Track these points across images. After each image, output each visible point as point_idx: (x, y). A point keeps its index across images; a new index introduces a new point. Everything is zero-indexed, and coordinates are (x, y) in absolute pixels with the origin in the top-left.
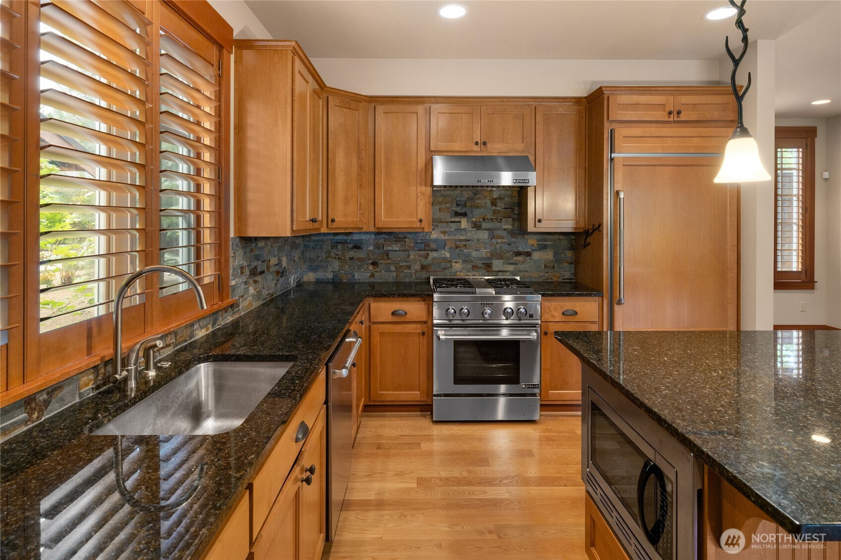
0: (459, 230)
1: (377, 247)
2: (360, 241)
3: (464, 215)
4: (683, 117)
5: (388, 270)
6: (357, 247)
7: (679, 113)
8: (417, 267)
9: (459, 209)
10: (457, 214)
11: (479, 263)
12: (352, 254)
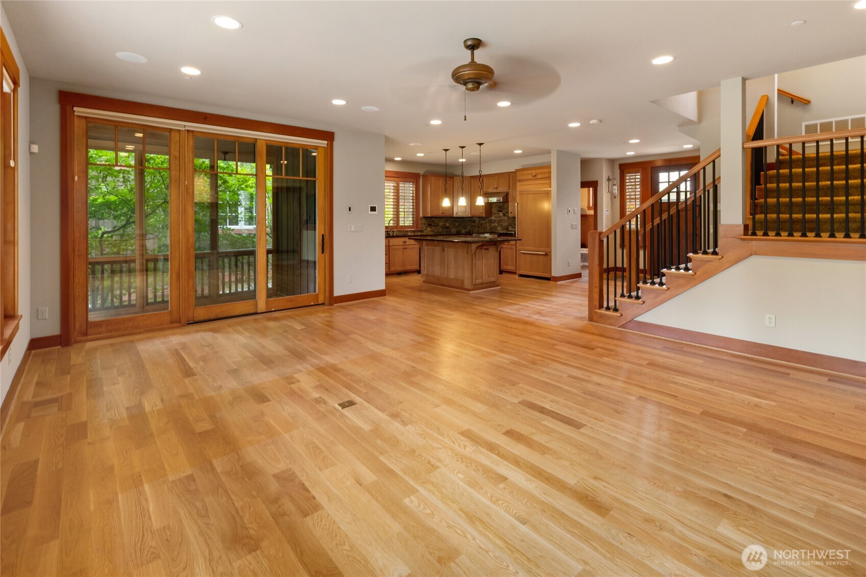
0: (499, 216)
1: (479, 222)
2: (475, 220)
3: (501, 211)
4: (537, 177)
5: (481, 229)
6: (474, 222)
7: (536, 176)
8: (489, 228)
9: (499, 209)
10: (499, 211)
11: (505, 228)
12: (473, 224)
